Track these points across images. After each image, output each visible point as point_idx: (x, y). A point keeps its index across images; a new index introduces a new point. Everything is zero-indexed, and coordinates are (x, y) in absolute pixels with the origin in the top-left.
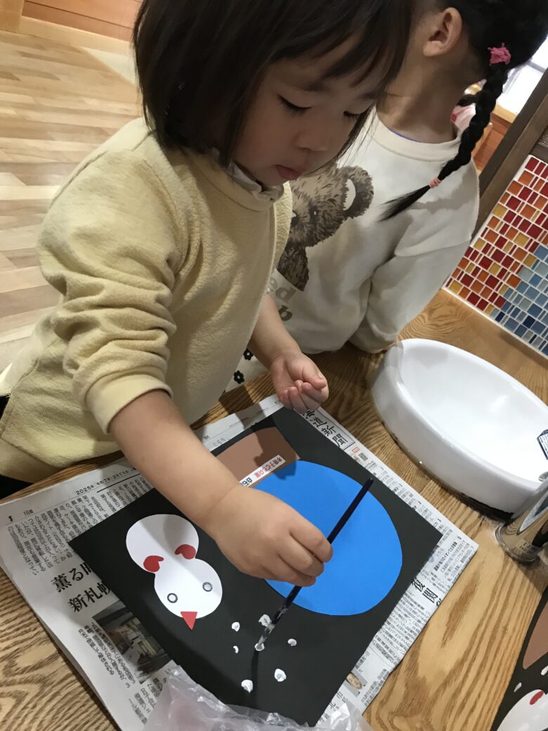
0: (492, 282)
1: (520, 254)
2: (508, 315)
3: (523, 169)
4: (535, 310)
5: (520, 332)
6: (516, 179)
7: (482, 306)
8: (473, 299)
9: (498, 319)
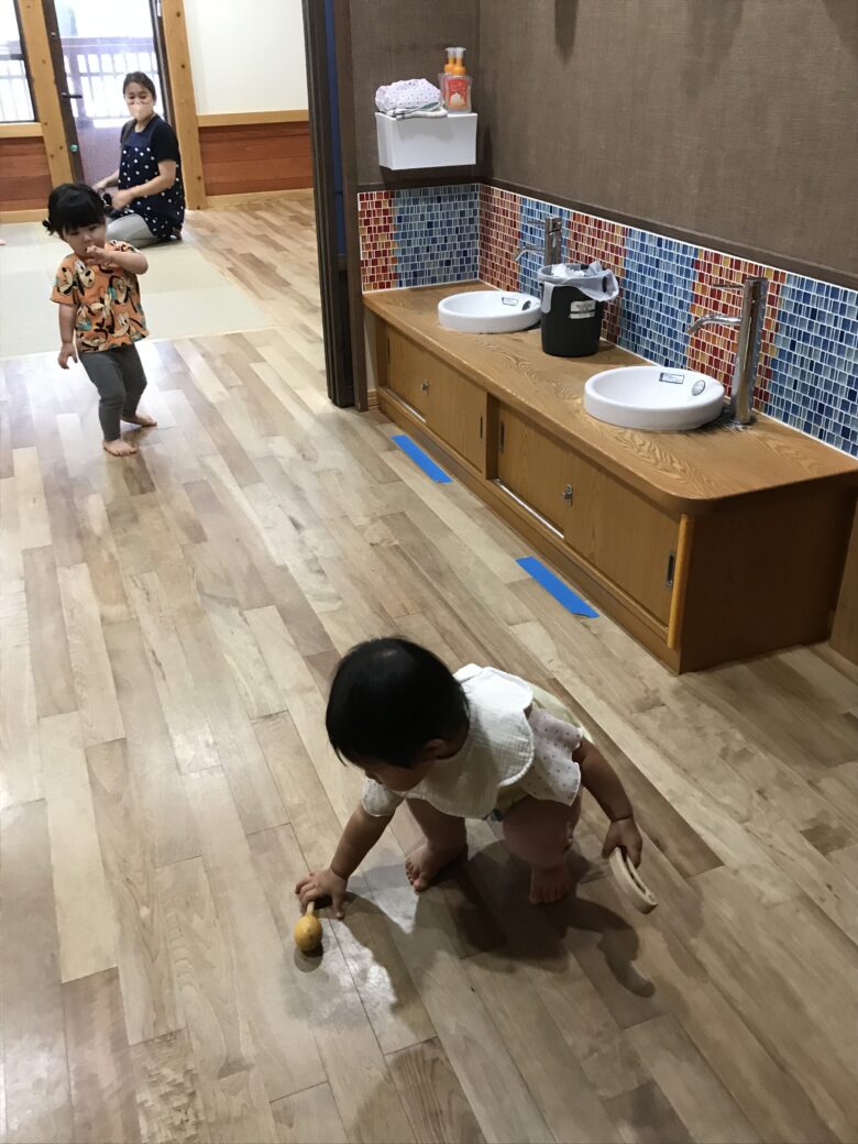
0: (385, 269)
1: (388, 244)
2: (404, 280)
3: (359, 203)
4: (414, 266)
5: (415, 284)
6: (360, 209)
7: (388, 286)
8: (382, 286)
9: (401, 285)
